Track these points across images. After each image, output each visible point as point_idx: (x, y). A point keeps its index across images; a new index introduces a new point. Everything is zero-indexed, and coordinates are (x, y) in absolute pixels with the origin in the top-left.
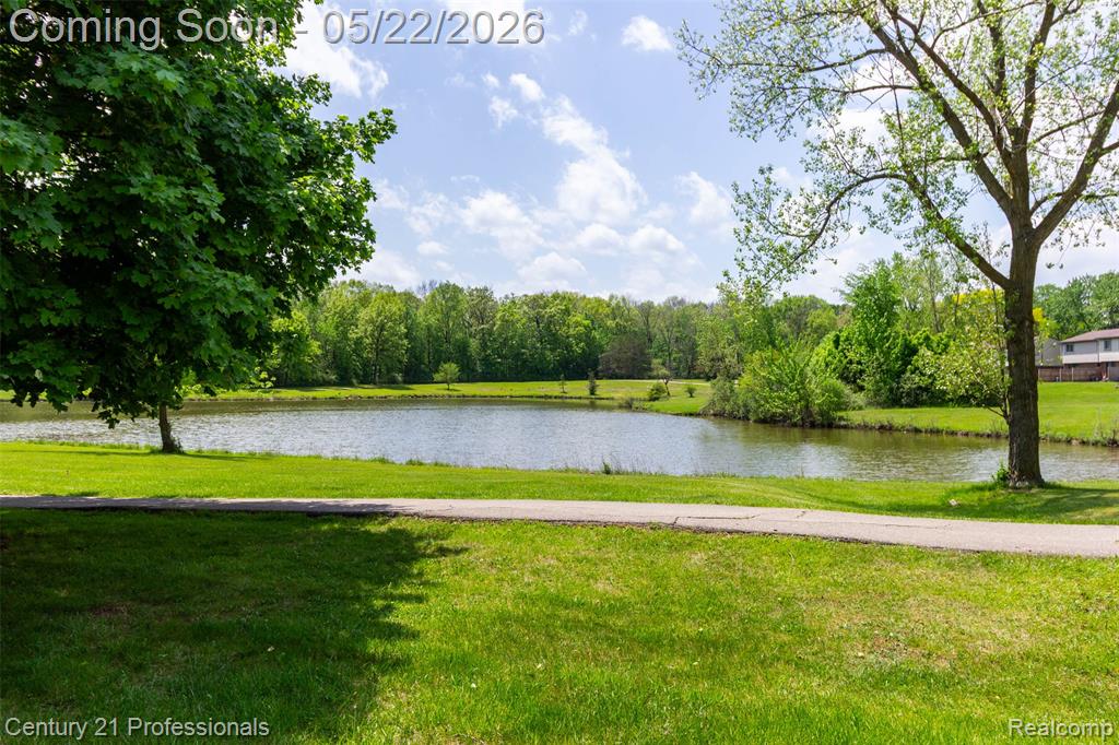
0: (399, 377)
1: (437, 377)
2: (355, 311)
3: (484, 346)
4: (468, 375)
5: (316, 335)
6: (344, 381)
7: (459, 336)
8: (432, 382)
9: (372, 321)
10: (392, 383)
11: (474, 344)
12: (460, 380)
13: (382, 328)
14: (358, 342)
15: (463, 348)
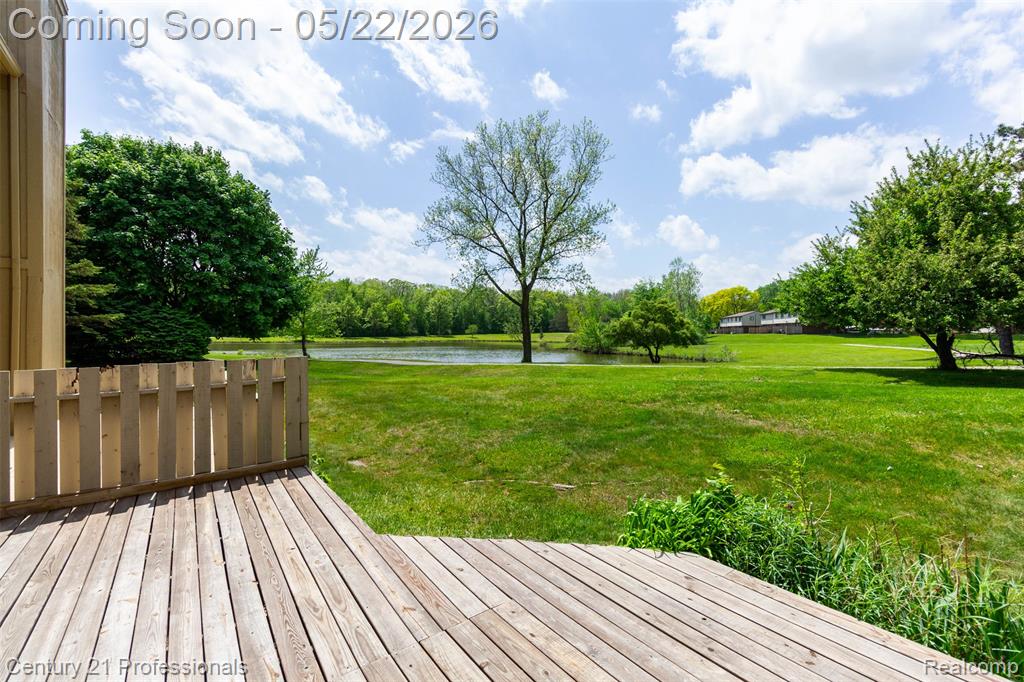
0: (450, 331)
1: (467, 331)
2: (428, 299)
3: (492, 316)
4: (483, 330)
5: (407, 311)
6: (422, 333)
7: (480, 311)
8: (464, 333)
9: (435, 304)
10: (446, 334)
11: (487, 315)
12: (479, 333)
13: (440, 307)
14: (429, 314)
15: (482, 317)
